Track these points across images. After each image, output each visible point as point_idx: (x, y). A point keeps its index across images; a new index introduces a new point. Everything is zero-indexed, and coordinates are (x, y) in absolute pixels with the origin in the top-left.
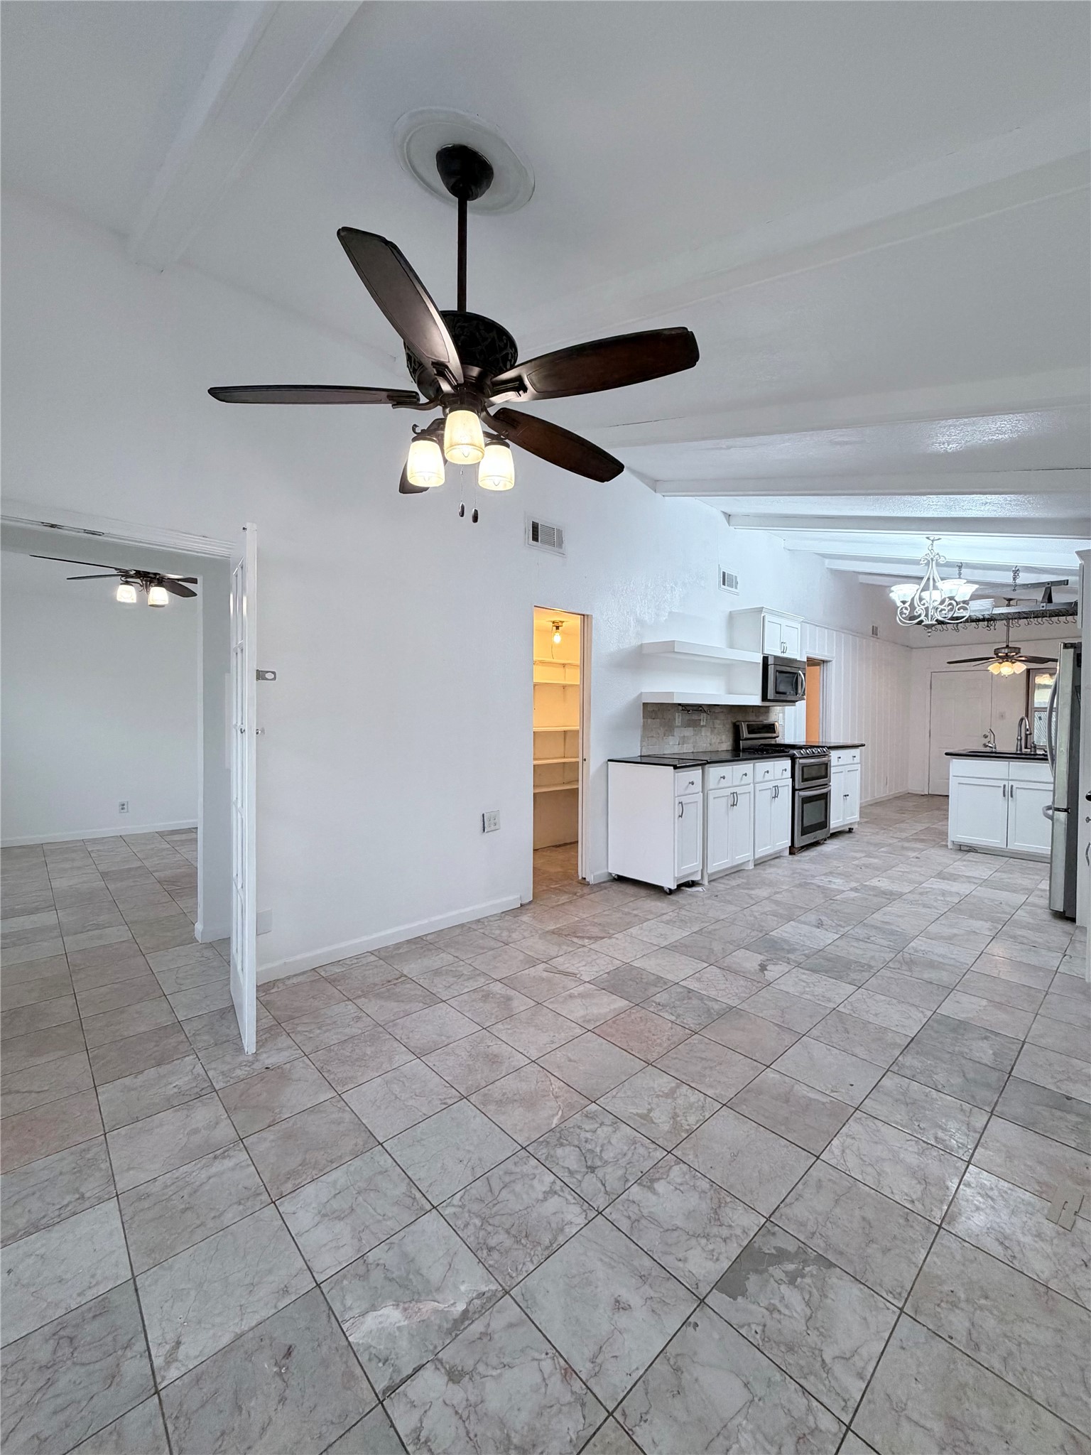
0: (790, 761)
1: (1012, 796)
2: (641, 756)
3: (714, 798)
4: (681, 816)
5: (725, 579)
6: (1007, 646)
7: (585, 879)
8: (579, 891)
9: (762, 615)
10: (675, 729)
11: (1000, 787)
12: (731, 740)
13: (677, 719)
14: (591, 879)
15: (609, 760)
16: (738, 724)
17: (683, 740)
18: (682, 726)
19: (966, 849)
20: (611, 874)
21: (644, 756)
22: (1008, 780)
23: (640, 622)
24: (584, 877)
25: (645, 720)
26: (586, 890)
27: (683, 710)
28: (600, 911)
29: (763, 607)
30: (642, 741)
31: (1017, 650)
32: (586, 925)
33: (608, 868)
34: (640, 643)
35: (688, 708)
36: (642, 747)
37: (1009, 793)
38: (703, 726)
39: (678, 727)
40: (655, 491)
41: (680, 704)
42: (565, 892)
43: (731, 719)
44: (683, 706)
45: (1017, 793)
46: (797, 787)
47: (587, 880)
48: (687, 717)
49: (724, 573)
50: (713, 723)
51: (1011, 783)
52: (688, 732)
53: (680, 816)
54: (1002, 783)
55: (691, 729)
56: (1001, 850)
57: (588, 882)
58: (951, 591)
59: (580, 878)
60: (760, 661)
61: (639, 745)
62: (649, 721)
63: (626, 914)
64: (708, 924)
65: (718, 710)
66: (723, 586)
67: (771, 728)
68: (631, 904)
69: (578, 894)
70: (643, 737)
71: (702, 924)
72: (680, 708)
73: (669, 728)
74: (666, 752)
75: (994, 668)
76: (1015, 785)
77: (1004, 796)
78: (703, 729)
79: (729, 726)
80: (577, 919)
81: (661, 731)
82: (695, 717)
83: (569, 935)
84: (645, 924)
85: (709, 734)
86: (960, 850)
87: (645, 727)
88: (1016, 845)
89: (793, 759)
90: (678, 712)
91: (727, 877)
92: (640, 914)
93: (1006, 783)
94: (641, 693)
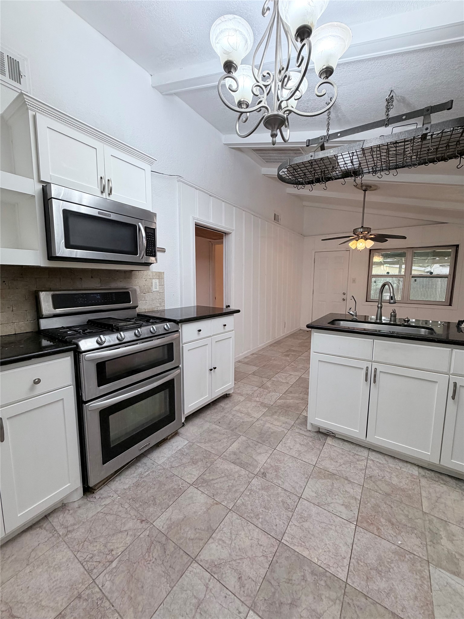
1: (375, 382)
6: (362, 227)
11: (363, 369)
19: (324, 434)
22: (371, 362)
31: (369, 230)
37: (371, 377)
45: (381, 378)
51: (375, 365)
54: (364, 365)
60: (34, 192)
75: (353, 245)
76: (380, 368)
77: (366, 380)
86: (319, 434)
93: (369, 364)
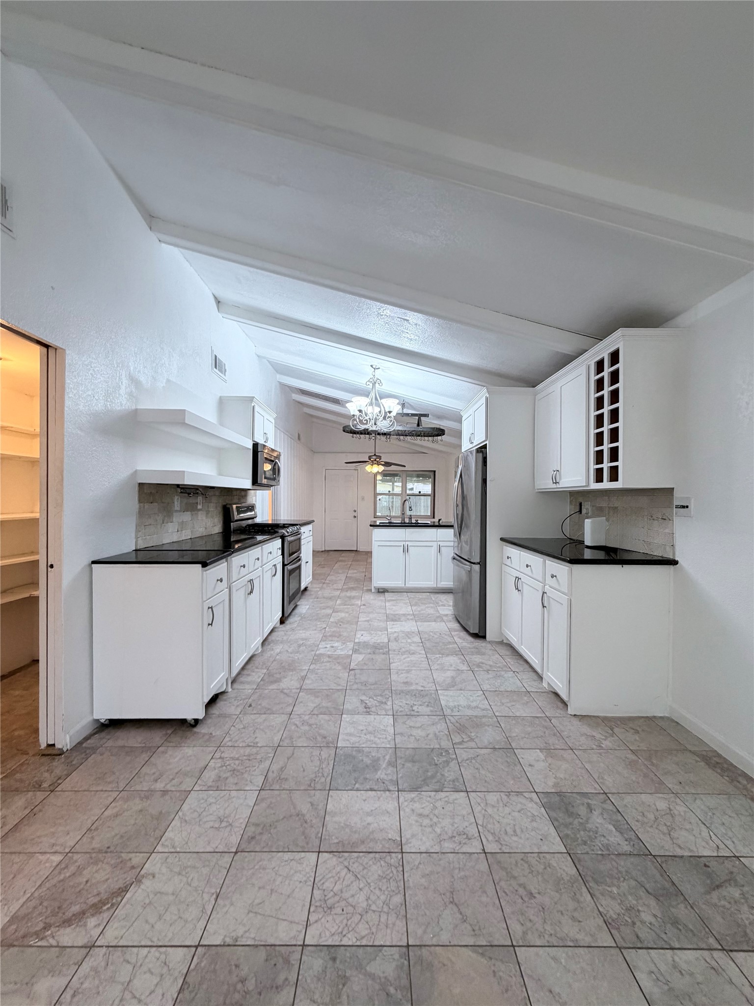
0: (281, 540)
1: (408, 552)
2: (136, 550)
3: (237, 590)
4: (211, 624)
5: (217, 363)
6: (375, 455)
7: (54, 745)
8: (46, 775)
9: (253, 405)
10: (174, 514)
11: (401, 546)
12: (221, 522)
13: (176, 503)
14: (64, 742)
15: (94, 562)
16: (228, 506)
17: (182, 526)
18: (180, 511)
19: (382, 591)
20: (97, 721)
21: (140, 550)
22: (405, 541)
23: (134, 381)
24: (51, 742)
25: (142, 504)
26: (58, 766)
27: (181, 492)
28: (97, 811)
29: (254, 397)
30: (137, 531)
31: (380, 457)
32: (80, 870)
33: (93, 715)
34: (134, 408)
35: (188, 491)
36: (137, 538)
37: (406, 550)
38: (200, 510)
39: (177, 511)
40: (150, 228)
41: (178, 486)
42: (17, 790)
43: (222, 501)
44: (182, 488)
45: (411, 550)
46: (286, 563)
47: (58, 746)
48: (185, 501)
49: (216, 356)
50: (208, 507)
51: (407, 543)
52: (187, 517)
53: (209, 625)
54: (402, 544)
55: (189, 513)
56: (402, 588)
57: (62, 749)
58: (390, 407)
59: (43, 745)
60: (251, 447)
61: (133, 535)
62: (147, 506)
63: (147, 798)
64: (268, 763)
65: (211, 492)
66: (215, 369)
67: (251, 508)
68: (145, 770)
69: (45, 785)
70: (138, 526)
71: (262, 766)
72: (179, 490)
73: (168, 512)
74: (165, 542)
75: (369, 468)
76: (410, 544)
77: (404, 552)
78: (200, 513)
79: (220, 509)
80: (57, 858)
81: (160, 518)
82: (192, 500)
83: (47, 927)
84: (185, 807)
85: (204, 518)
86: (379, 592)
87: (141, 514)
88: (411, 584)
89: (283, 538)
90: (177, 495)
91: (245, 672)
92: (169, 787)
93: (404, 543)
94: (136, 471)
